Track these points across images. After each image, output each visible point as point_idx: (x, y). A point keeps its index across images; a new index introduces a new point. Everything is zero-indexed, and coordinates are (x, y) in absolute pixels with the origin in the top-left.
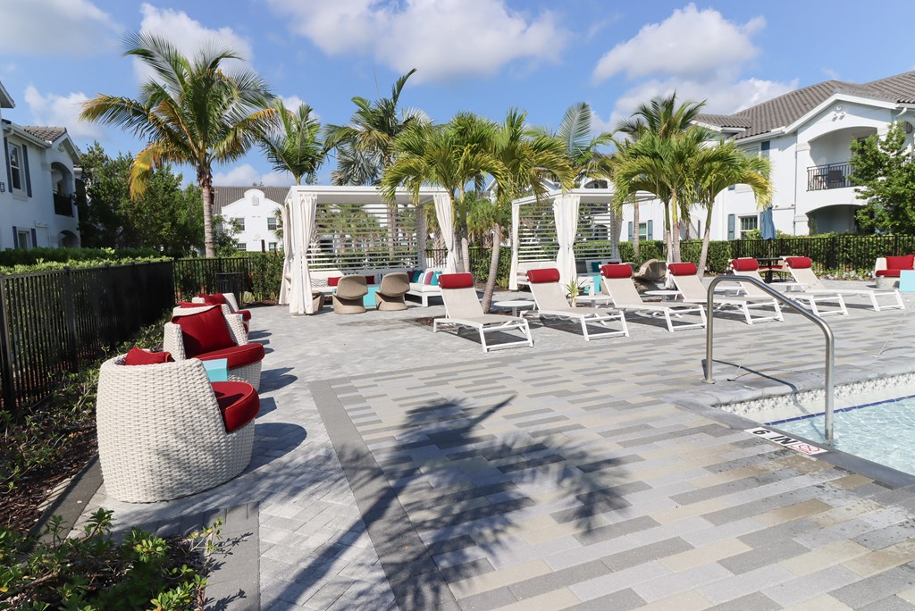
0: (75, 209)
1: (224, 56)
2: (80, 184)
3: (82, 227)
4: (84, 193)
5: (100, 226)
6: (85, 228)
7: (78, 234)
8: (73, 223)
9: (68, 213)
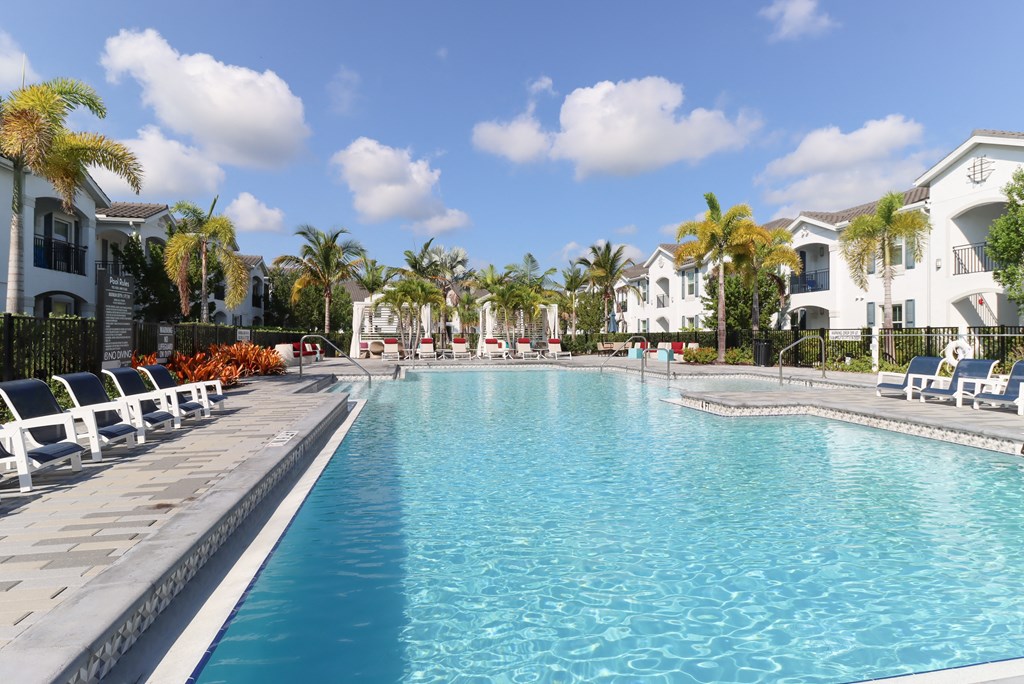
0: (263, 303)
1: (342, 232)
2: (267, 287)
3: (266, 315)
4: (268, 295)
5: (275, 314)
6: (267, 316)
7: (263, 318)
8: (261, 312)
9: (260, 306)
